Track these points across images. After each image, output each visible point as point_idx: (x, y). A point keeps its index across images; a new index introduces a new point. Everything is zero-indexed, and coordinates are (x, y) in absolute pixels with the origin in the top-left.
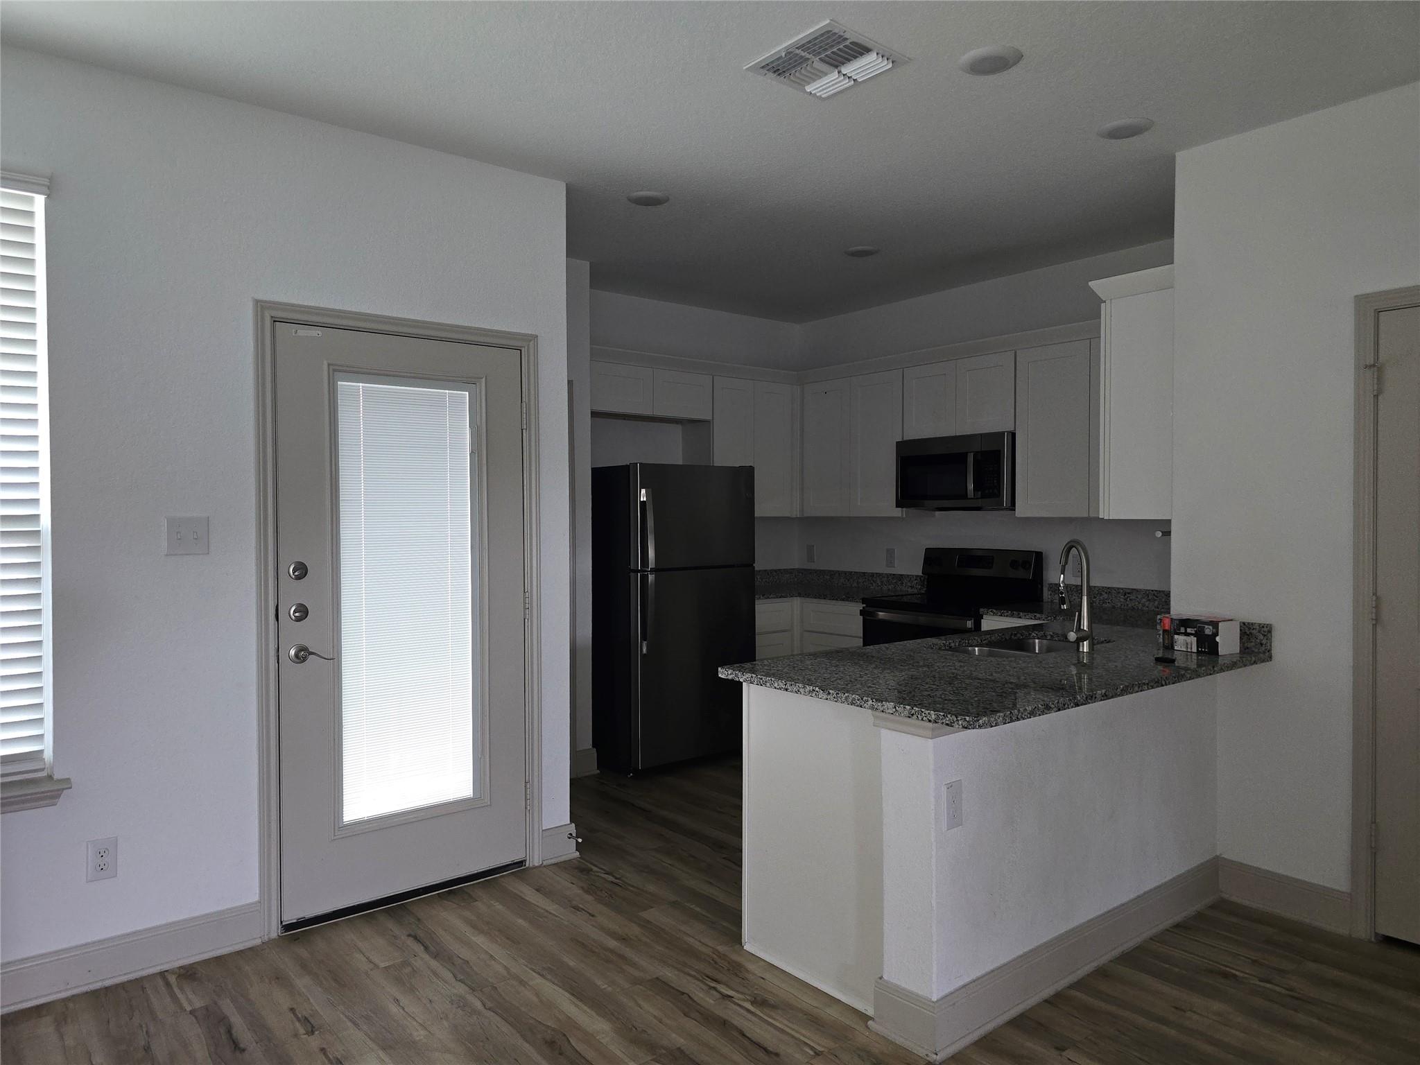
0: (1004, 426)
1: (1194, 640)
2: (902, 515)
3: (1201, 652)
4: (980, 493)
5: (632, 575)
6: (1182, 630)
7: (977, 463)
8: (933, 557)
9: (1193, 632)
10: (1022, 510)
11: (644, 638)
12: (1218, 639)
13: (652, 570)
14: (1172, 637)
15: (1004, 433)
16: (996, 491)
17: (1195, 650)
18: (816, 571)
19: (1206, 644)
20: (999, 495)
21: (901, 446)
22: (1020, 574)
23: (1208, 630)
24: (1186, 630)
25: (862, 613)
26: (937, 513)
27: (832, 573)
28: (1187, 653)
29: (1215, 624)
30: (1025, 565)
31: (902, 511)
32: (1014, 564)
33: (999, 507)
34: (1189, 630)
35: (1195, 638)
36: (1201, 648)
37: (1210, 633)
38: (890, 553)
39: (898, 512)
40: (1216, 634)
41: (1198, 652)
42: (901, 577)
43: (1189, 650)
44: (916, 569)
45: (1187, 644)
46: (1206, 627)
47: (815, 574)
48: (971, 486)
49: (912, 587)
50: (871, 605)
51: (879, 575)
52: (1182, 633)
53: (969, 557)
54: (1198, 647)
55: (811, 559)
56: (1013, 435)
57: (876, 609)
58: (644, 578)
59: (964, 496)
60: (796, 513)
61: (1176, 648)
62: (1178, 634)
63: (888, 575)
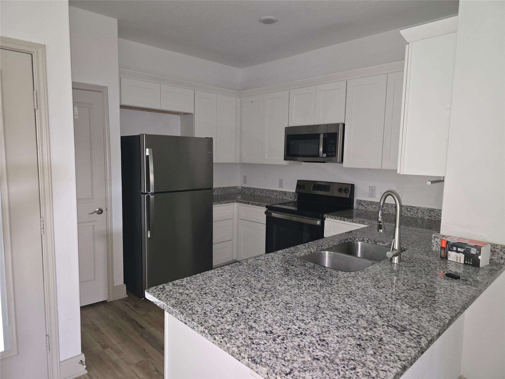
0: (340, 120)
1: (463, 256)
2: (287, 164)
3: (467, 264)
4: (325, 154)
5: (142, 195)
6: (455, 248)
7: (324, 138)
8: (301, 184)
9: (463, 251)
10: (346, 163)
11: (149, 229)
12: (480, 257)
13: (152, 194)
14: (447, 253)
15: (338, 124)
16: (334, 154)
17: (462, 261)
18: (247, 188)
19: (471, 259)
20: (335, 155)
21: (287, 129)
22: (343, 195)
23: (473, 251)
24: (457, 249)
25: (266, 213)
26: (303, 163)
27: (254, 189)
28: (457, 264)
29: (479, 249)
30: (346, 190)
31: (287, 162)
32: (340, 190)
33: (335, 162)
34: (459, 249)
35: (464, 255)
36: (468, 261)
37: (475, 253)
38: (281, 182)
39: (285, 162)
40: (480, 254)
41: (465, 263)
42: (285, 193)
43: (458, 261)
44: (293, 189)
45: (457, 258)
46: (472, 249)
47: (247, 189)
48: (321, 150)
49: (291, 198)
50: (270, 209)
51: (276, 191)
52: (454, 251)
53: (317, 185)
54: (465, 261)
55: (245, 182)
56: (344, 125)
57: (272, 211)
58: (148, 197)
59: (318, 156)
60: (238, 161)
61: (449, 259)
62: (452, 251)
63: (280, 192)
